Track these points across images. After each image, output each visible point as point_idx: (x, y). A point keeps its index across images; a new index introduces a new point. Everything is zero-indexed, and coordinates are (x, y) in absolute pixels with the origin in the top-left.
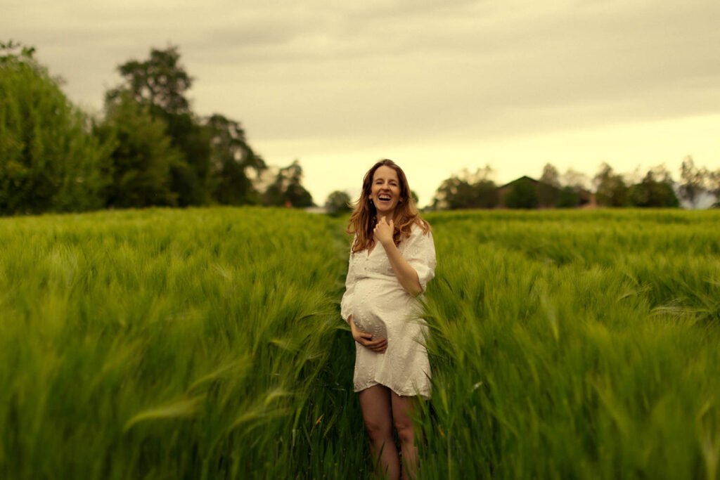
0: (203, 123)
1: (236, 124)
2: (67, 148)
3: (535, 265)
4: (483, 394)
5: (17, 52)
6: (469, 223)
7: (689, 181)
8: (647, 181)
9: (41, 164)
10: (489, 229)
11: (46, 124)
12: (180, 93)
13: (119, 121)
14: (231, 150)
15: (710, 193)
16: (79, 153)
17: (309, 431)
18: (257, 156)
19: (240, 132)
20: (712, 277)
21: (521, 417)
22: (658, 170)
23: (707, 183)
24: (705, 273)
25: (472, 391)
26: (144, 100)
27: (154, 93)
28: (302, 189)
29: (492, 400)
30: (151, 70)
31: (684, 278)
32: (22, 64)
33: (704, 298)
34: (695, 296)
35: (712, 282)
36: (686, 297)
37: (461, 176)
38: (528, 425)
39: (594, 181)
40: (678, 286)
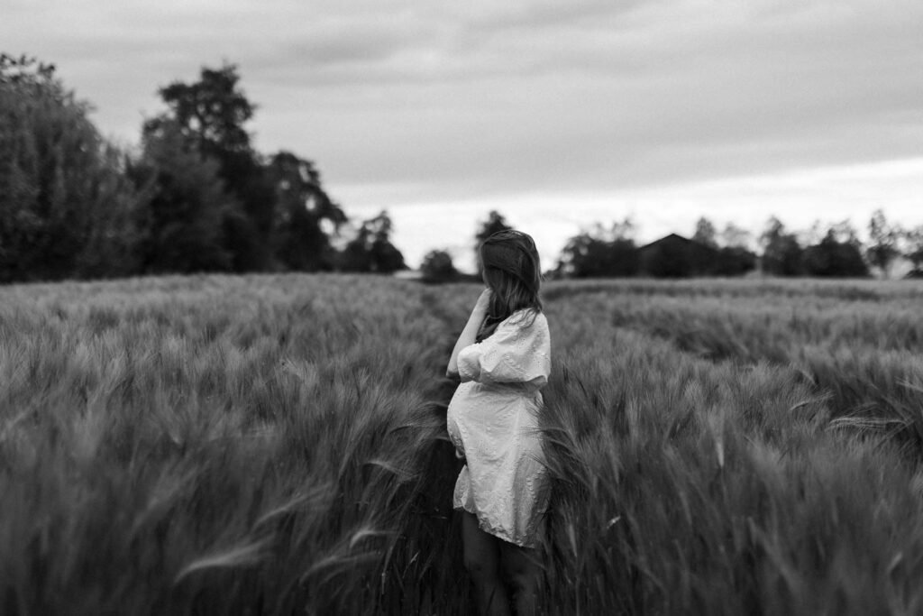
0: (267, 162)
1: (308, 164)
2: (94, 193)
3: (685, 358)
4: (621, 533)
5: (32, 69)
6: (602, 296)
7: (880, 242)
8: (826, 242)
9: (62, 214)
10: (628, 306)
11: (69, 163)
12: (238, 124)
13: (160, 160)
14: (301, 197)
15: (906, 257)
16: (110, 200)
17: (401, 573)
18: (334, 206)
19: (314, 174)
20: (907, 378)
21: (668, 565)
22: (841, 228)
23: (902, 245)
24: (898, 374)
25: (608, 527)
26: (192, 132)
27: (204, 125)
28: (391, 247)
29: (631, 542)
30: (202, 95)
31: (872, 377)
32: (38, 86)
33: (897, 405)
34: (885, 402)
35: (907, 384)
36: (875, 403)
37: (593, 233)
38: (677, 576)
39: (760, 240)
40: (865, 388)
